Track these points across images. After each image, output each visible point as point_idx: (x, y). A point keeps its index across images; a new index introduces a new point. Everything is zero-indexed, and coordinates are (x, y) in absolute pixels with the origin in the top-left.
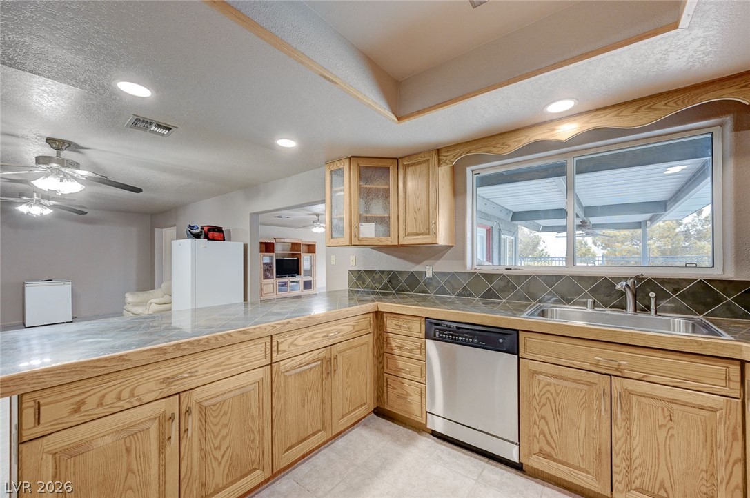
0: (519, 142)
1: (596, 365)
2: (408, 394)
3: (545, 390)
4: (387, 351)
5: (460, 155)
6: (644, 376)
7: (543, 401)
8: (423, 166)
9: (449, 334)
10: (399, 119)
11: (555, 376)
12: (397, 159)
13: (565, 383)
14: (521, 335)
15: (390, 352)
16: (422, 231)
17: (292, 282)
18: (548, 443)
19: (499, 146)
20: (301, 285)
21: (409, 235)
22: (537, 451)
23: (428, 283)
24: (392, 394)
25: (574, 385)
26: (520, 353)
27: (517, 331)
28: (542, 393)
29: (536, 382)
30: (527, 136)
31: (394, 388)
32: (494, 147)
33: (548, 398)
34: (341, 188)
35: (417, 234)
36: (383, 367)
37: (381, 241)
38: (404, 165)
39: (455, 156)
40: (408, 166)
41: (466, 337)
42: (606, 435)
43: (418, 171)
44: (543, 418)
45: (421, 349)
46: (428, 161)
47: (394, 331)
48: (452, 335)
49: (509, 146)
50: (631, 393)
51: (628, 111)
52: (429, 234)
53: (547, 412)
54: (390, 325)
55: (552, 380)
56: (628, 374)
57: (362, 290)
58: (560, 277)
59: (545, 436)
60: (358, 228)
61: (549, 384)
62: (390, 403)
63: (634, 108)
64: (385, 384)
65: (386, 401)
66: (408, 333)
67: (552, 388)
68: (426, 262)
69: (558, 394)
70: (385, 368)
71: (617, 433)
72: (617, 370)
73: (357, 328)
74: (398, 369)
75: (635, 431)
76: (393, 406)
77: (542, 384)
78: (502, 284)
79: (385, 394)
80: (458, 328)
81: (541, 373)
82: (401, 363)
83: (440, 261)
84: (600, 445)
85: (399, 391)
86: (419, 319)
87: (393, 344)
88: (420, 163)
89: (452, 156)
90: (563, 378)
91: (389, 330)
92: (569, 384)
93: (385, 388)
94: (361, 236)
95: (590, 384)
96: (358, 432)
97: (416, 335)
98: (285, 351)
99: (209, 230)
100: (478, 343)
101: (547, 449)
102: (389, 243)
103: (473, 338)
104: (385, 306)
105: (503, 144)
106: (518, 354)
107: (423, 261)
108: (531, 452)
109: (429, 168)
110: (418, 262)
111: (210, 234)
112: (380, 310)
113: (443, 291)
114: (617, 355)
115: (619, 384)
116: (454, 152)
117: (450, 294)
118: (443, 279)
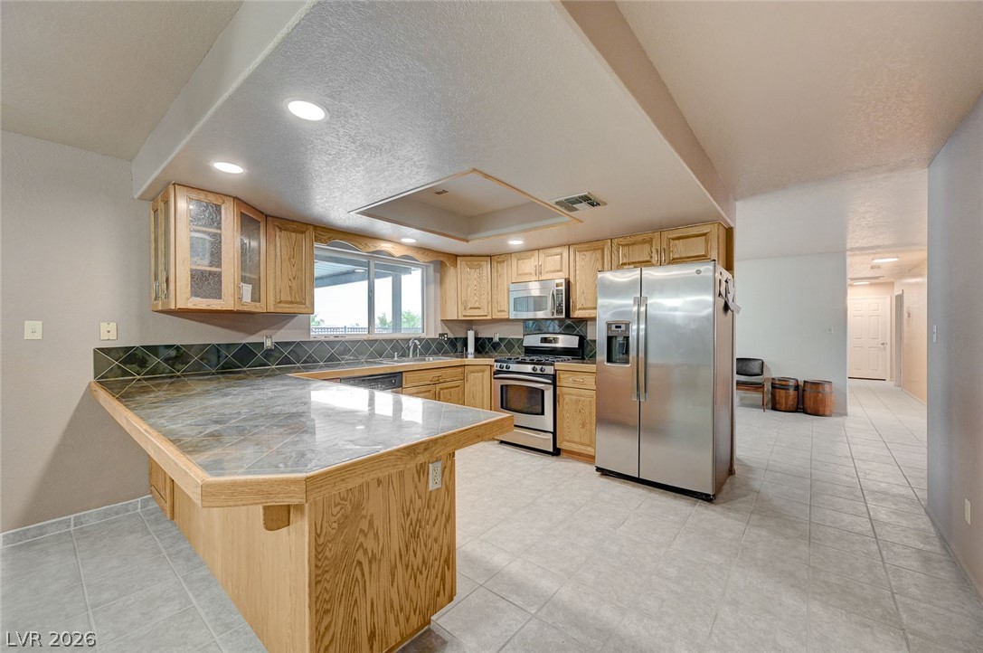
1: (432, 381)
8: (300, 237)
11: (418, 393)
12: (266, 216)
14: (404, 374)
16: (298, 300)
19: (363, 244)
21: (280, 302)
23: (268, 354)
25: (425, 394)
26: (404, 386)
27: (401, 372)
34: (214, 231)
35: (292, 303)
37: (256, 307)
38: (275, 226)
40: (280, 229)
43: (294, 239)
46: (304, 232)
49: (369, 247)
52: (305, 304)
56: (441, 381)
57: (138, 377)
60: (241, 289)
68: (262, 332)
72: (437, 381)
81: (412, 394)
83: (282, 331)
88: (294, 231)
90: (421, 393)
92: (423, 395)
94: (243, 299)
95: (429, 391)
102: (261, 310)
105: (366, 244)
106: (401, 387)
107: (259, 331)
109: (305, 241)
110: (252, 333)
113: (286, 361)
114: (438, 373)
115: (438, 386)
116: (329, 235)
117: (294, 363)
118: (286, 349)
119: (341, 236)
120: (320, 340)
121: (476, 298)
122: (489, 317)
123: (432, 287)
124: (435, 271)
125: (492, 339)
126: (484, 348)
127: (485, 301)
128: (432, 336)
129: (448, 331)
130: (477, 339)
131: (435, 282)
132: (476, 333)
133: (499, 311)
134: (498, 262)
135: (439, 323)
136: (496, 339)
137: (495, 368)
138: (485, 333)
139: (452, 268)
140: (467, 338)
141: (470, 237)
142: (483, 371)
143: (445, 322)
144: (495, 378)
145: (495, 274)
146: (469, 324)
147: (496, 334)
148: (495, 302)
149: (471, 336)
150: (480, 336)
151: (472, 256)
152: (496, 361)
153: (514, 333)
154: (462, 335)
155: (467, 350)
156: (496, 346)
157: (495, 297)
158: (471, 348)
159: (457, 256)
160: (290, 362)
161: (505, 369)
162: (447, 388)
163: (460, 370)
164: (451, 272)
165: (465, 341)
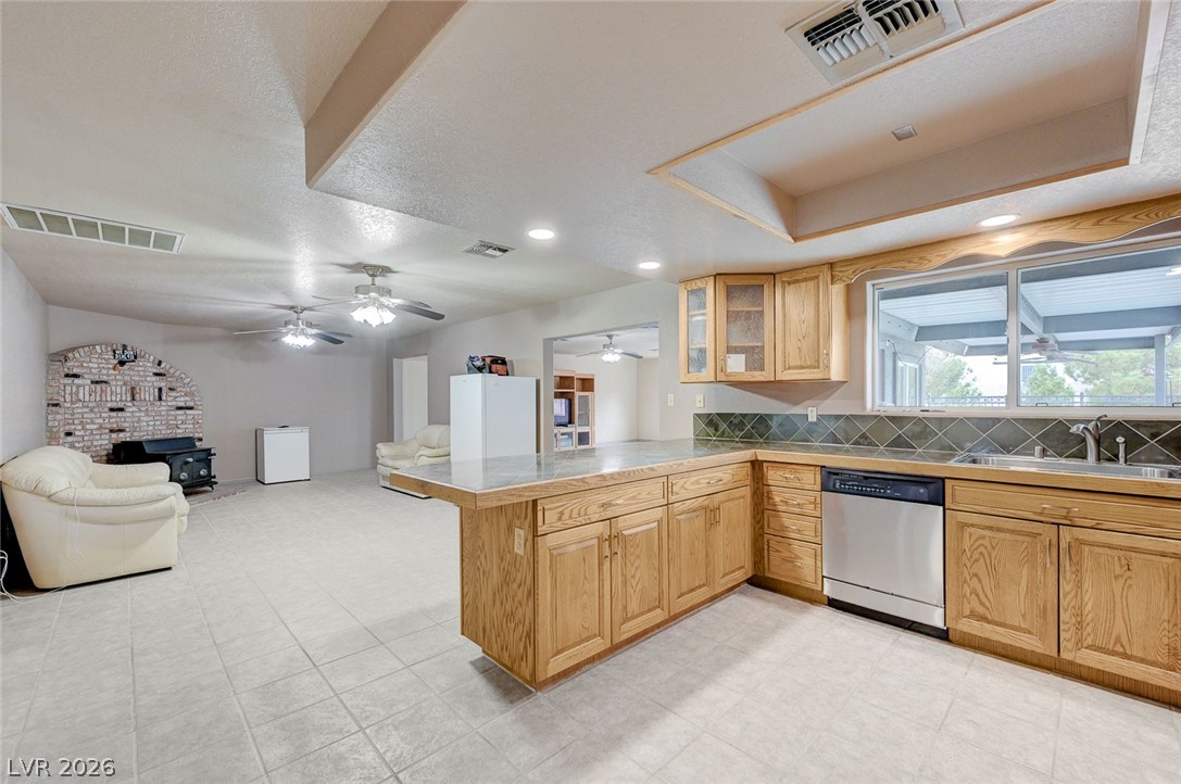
0: (943, 256)
1: (1041, 514)
2: (797, 557)
3: (977, 544)
4: (769, 507)
5: (862, 271)
6: (1098, 524)
7: (976, 556)
8: (811, 284)
9: (853, 485)
10: (796, 239)
11: (990, 528)
12: (774, 274)
13: (1001, 535)
14: (948, 483)
15: (773, 508)
16: (809, 363)
17: (563, 434)
18: (982, 603)
19: (916, 260)
20: (575, 438)
21: (789, 368)
22: (968, 613)
23: (812, 429)
24: (775, 559)
25: (1015, 537)
26: (947, 505)
27: (942, 479)
28: (974, 547)
29: (966, 535)
30: (954, 250)
31: (778, 551)
32: (910, 262)
33: (981, 553)
34: (703, 311)
35: (802, 367)
36: (762, 527)
37: (753, 377)
38: (783, 282)
39: (854, 272)
40: (789, 283)
41: (876, 488)
42: (1052, 589)
43: (803, 290)
44: (976, 575)
45: (815, 503)
46: (817, 277)
47: (778, 483)
48: (857, 486)
49: (930, 261)
50: (1083, 542)
51: (1088, 223)
52: (818, 367)
53: (980, 568)
54: (773, 476)
55: (987, 533)
56: (1078, 522)
57: (713, 438)
58: (999, 420)
59: (977, 595)
60: (725, 360)
61: (984, 537)
62: (772, 569)
63: (1094, 220)
64: (766, 547)
65: (766, 566)
66: (798, 485)
67: (986, 542)
68: (808, 402)
69: (993, 548)
70: (766, 527)
71: (1066, 587)
72: (1065, 518)
73: (736, 478)
74: (784, 528)
75: (1087, 584)
76: (776, 571)
77: (973, 539)
78: (917, 429)
79: (766, 559)
80: (866, 478)
81: (973, 525)
82: (787, 521)
83: (828, 401)
84: (1045, 602)
85: (785, 554)
86: (812, 468)
87: (777, 499)
88: (805, 280)
89: (850, 271)
90: (999, 530)
91: (771, 482)
92: (1008, 536)
93: (766, 552)
94: (729, 371)
95: (1035, 535)
96: (734, 600)
97: (808, 487)
98: (677, 494)
99: (492, 362)
100: (892, 494)
101: (981, 610)
102: (763, 379)
103: (886, 489)
104: (764, 454)
105: (921, 258)
106: (943, 505)
107: (803, 401)
108: (960, 615)
109: (818, 287)
110: (796, 403)
111: (494, 367)
112: (760, 458)
113: (832, 439)
114: (1066, 501)
115: (1068, 534)
116: (854, 267)
117: (842, 443)
118: (832, 423)
119: (874, 262)
120: (883, 414)
162: (1111, 547)
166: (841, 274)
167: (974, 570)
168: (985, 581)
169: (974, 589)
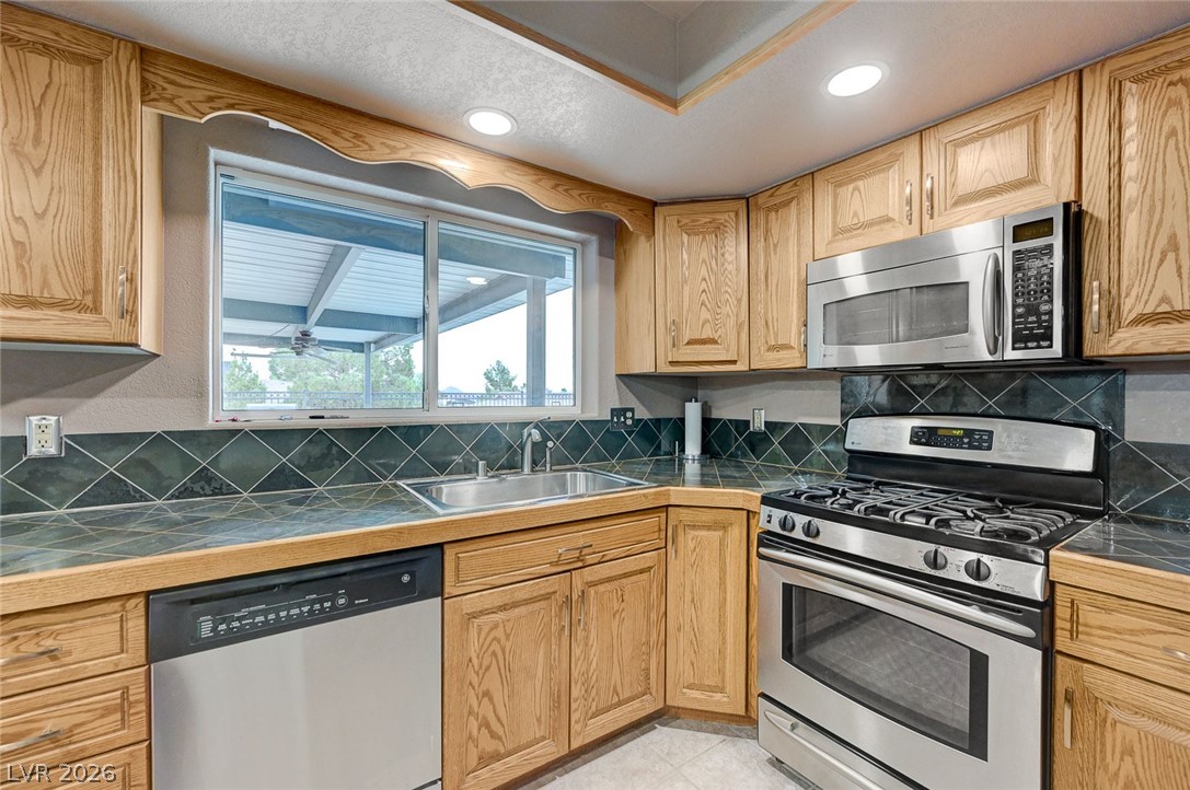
0: (394, 150)
1: (556, 564)
3: (489, 639)
5: (232, 106)
6: (603, 556)
7: (486, 663)
9: (253, 615)
11: (503, 608)
13: (517, 611)
14: (450, 553)
18: (493, 735)
19: (347, 135)
22: (473, 763)
25: (530, 607)
26: (448, 590)
27: (440, 546)
28: (484, 649)
29: (473, 632)
30: (408, 147)
32: (336, 133)
33: (494, 653)
39: (210, 99)
41: (313, 602)
42: (565, 665)
43: (38, 76)
44: (487, 694)
46: (93, 62)
48: (265, 613)
49: (371, 148)
50: (592, 584)
51: (548, 183)
53: (492, 682)
55: (499, 617)
56: (590, 559)
59: (487, 727)
61: (495, 626)
63: (552, 183)
67: (499, 633)
69: (508, 636)
71: (577, 651)
72: (577, 559)
75: (593, 637)
77: (486, 629)
78: (316, 451)
80: (288, 586)
81: (482, 613)
84: (559, 685)
86: (116, 605)
88: (44, 51)
89: (200, 95)
90: (515, 605)
92: (522, 610)
95: (547, 597)
100: (350, 603)
101: (490, 747)
103: (333, 600)
105: (357, 136)
106: (441, 593)
108: (464, 775)
109: (101, 90)
113: (113, 490)
114: (579, 537)
115: (579, 579)
116: (213, 90)
117: (143, 498)
118: (113, 454)
119: (261, 101)
120: (247, 427)
121: (705, 315)
122: (741, 367)
123: (595, 293)
124: (601, 253)
125: (747, 423)
126: (725, 445)
127: (732, 321)
128: (593, 415)
129: (632, 402)
130: (707, 423)
131: (602, 281)
132: (706, 408)
133: (772, 348)
134: (769, 209)
135: (612, 381)
136: (758, 424)
137: (761, 524)
138: (729, 409)
139: (642, 239)
140: (682, 420)
141: (682, 89)
142: (724, 527)
143: (627, 379)
144: (761, 556)
145: (759, 246)
146: (690, 384)
147: (758, 409)
148: (758, 324)
149: (693, 413)
150: (715, 414)
151: (694, 201)
152: (767, 500)
153: (816, 408)
154: (669, 412)
155: (682, 450)
156: (756, 442)
157: (759, 308)
158: (693, 448)
159: (655, 204)
160: (128, 496)
161: (798, 534)
162: (610, 580)
163: (652, 520)
164: (641, 251)
165: (679, 426)
166: (171, 89)
167: (484, 687)
168: (497, 697)
169: (484, 718)
